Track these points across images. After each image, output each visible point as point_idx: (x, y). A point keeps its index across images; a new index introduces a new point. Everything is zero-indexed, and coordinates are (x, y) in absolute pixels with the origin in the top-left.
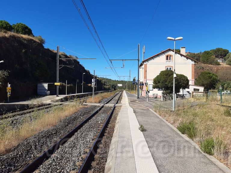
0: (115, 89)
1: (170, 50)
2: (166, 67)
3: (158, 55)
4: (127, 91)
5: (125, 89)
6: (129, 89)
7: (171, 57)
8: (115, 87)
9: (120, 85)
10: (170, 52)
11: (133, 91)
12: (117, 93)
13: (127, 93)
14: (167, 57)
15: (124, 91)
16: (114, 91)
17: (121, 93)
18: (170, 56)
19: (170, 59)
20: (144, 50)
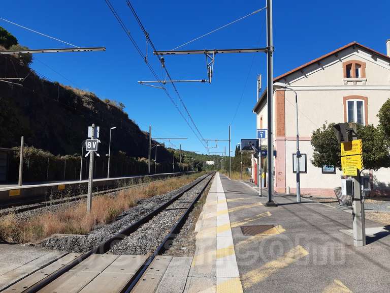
0: (200, 170)
1: (355, 47)
2: (345, 98)
3: (319, 64)
4: (223, 173)
5: (218, 169)
6: (227, 169)
7: (359, 69)
8: (202, 166)
9: (211, 163)
10: (355, 53)
11: (237, 173)
12: (202, 177)
13: (222, 178)
14: (348, 67)
15: (218, 174)
16: (196, 172)
17: (210, 177)
18: (358, 65)
19: (357, 75)
20: (259, 84)
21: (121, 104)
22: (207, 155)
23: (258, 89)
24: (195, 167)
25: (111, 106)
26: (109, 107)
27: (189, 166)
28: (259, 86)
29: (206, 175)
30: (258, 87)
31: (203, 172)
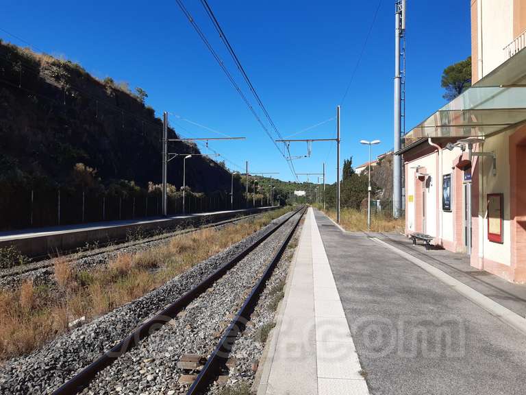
9: (301, 193)
20: (400, 20)
21: (141, 92)
22: (295, 183)
23: (397, 32)
24: (275, 199)
25: (115, 90)
26: (109, 91)
27: (265, 198)
28: (400, 26)
30: (397, 26)
31: (288, 206)
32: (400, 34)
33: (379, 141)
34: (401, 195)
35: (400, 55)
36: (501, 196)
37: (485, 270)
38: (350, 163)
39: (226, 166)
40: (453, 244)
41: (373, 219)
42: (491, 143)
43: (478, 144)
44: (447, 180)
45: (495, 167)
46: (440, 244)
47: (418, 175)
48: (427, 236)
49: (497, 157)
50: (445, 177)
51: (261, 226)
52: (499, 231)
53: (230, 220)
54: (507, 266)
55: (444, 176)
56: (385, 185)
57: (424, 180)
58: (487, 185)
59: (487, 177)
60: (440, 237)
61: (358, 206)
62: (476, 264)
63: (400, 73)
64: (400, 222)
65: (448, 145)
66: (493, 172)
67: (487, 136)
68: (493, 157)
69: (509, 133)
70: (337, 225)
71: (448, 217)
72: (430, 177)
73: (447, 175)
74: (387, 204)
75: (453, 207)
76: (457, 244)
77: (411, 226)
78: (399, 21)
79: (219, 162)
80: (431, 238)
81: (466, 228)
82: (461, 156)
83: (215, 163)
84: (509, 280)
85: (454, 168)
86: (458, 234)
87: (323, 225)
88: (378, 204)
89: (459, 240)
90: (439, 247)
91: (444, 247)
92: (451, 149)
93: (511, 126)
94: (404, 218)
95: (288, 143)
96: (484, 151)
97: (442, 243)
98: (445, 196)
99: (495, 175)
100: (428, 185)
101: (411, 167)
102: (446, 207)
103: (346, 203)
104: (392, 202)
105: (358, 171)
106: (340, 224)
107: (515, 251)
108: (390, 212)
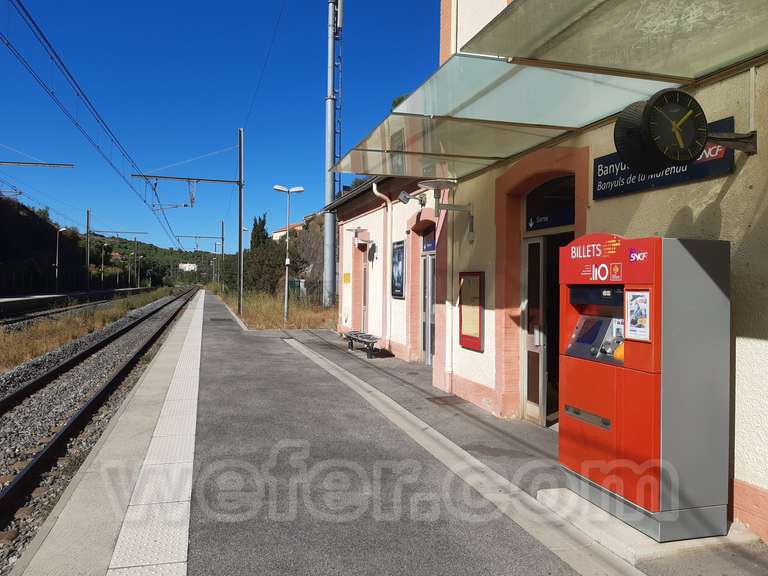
5: (206, 281)
9: (188, 267)
17: (177, 304)
20: (336, 14)
22: (180, 251)
23: (331, 31)
24: (143, 276)
27: (125, 274)
28: (335, 22)
29: (168, 298)
30: (331, 22)
31: (165, 288)
32: (335, 34)
33: (301, 189)
34: (334, 273)
35: (334, 65)
36: (481, 275)
37: (455, 393)
38: (263, 223)
39: (50, 217)
40: (406, 348)
41: (294, 309)
42: (467, 190)
43: (447, 191)
44: (398, 250)
45: (472, 230)
46: (387, 348)
47: (358, 241)
48: (369, 337)
49: (475, 213)
50: (396, 246)
51: (104, 322)
52: (478, 332)
53: (43, 313)
54: (490, 390)
55: (394, 244)
56: (314, 259)
57: (366, 250)
58: (459, 257)
59: (460, 245)
60: (387, 338)
61: (273, 289)
62: (441, 384)
63: (334, 93)
64: (331, 313)
65: (401, 196)
66: (468, 236)
67: (461, 179)
68: (469, 213)
69: (496, 173)
70: (237, 318)
71: (400, 307)
72: (374, 245)
73: (398, 243)
74: (315, 286)
75: (407, 292)
76: (411, 349)
77: (346, 322)
78: (334, 16)
79: (36, 210)
80: (375, 339)
81: (424, 324)
82: (420, 214)
83: (30, 212)
84: (493, 413)
85: (408, 232)
86: (413, 332)
87: (212, 320)
88: (302, 285)
89: (414, 342)
90: (386, 353)
91: (393, 353)
92: (406, 201)
93: (501, 162)
94: (338, 308)
95: (153, 181)
96: (455, 203)
97: (390, 346)
98: (396, 275)
99: (472, 242)
100: (371, 258)
101: (348, 229)
102: (397, 292)
103: (253, 284)
104: (321, 283)
105: (276, 237)
106: (240, 318)
107: (503, 365)
108: (319, 298)
